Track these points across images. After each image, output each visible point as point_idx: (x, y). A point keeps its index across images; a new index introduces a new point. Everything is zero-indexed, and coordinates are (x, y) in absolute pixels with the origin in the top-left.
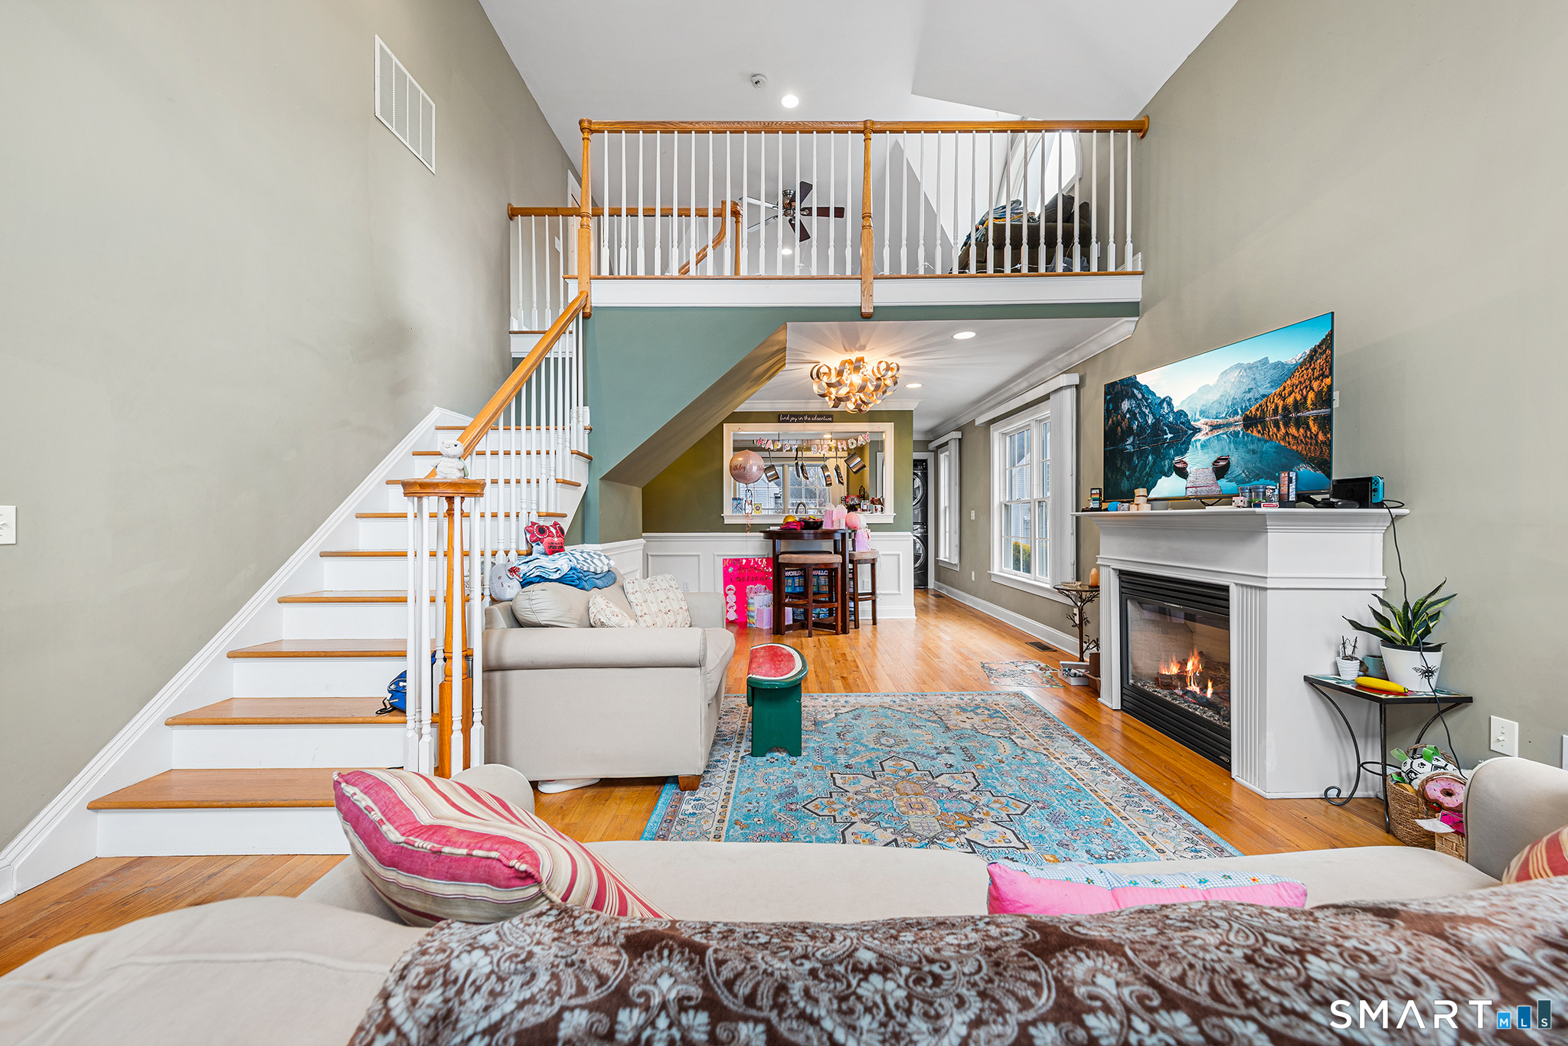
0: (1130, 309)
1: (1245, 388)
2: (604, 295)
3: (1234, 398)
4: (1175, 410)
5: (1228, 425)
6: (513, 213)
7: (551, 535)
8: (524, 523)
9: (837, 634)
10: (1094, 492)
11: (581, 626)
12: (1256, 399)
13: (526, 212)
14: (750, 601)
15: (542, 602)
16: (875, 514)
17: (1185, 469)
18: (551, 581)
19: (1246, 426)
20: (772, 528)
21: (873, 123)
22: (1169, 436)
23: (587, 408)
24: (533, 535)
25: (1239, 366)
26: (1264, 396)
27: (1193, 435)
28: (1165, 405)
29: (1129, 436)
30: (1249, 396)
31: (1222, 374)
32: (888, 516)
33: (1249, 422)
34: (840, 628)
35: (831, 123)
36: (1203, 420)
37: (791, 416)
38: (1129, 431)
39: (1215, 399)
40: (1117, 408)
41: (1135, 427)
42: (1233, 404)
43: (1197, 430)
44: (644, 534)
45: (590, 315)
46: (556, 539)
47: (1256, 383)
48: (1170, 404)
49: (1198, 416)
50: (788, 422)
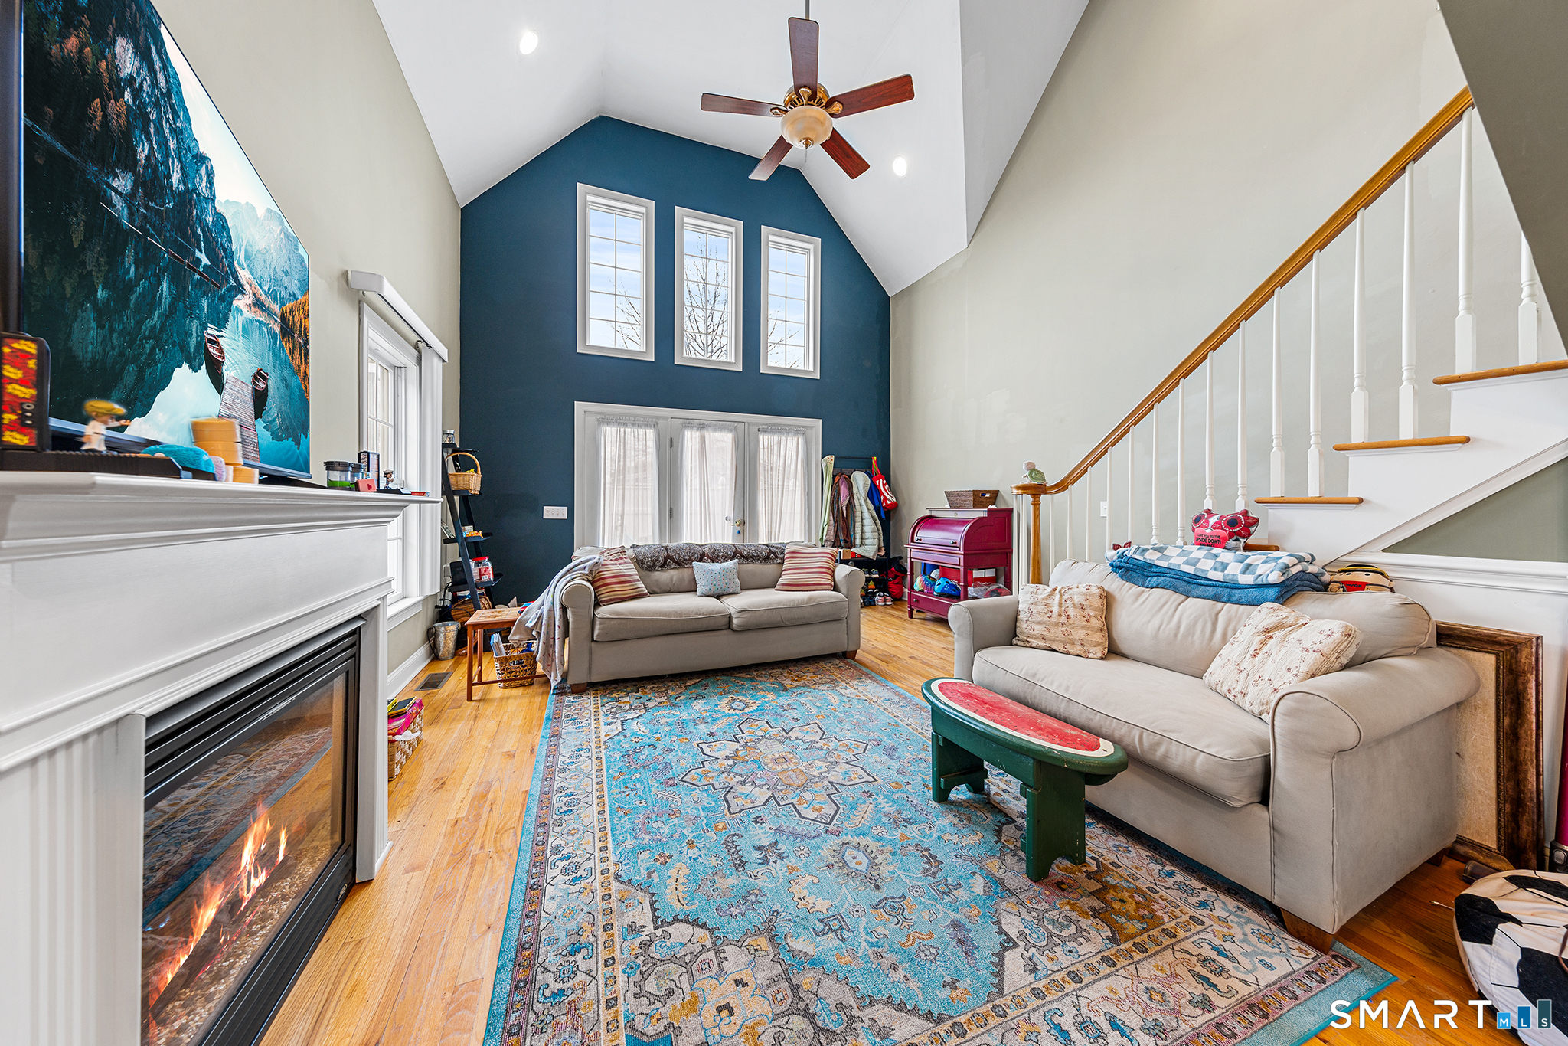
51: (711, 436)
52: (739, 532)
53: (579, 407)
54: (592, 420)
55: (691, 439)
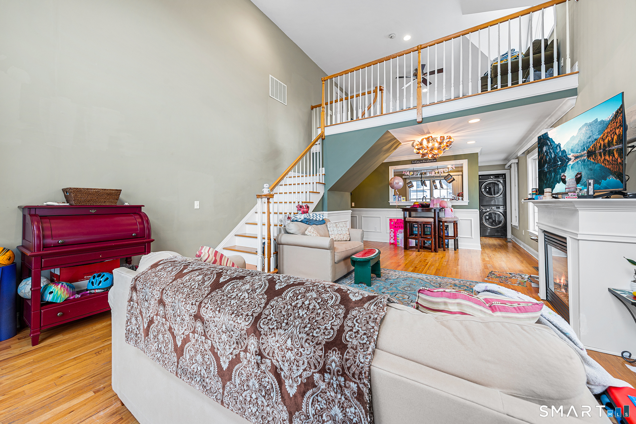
0: (573, 92)
1: (588, 136)
2: (329, 131)
3: (584, 142)
4: (562, 150)
5: (581, 156)
6: (312, 108)
7: (304, 208)
8: (297, 204)
9: (432, 252)
10: (533, 190)
11: (302, 235)
12: (592, 141)
13: (316, 107)
14: (398, 236)
15: (292, 227)
16: (458, 201)
17: (565, 179)
18: (298, 221)
19: (588, 156)
20: (407, 207)
21: (421, 45)
22: (560, 163)
23: (324, 168)
24: (298, 208)
25: (586, 124)
26: (596, 139)
27: (568, 162)
28: (558, 148)
29: (546, 164)
30: (590, 140)
31: (579, 129)
32: (466, 202)
33: (590, 154)
34: (433, 250)
35: (404, 51)
36: (572, 154)
37: (417, 161)
38: (546, 162)
39: (576, 143)
40: (542, 150)
41: (548, 159)
42: (583, 145)
43: (569, 160)
44: (351, 209)
45: (324, 139)
46: (305, 210)
47: (592, 133)
48: (560, 147)
49: (570, 153)
50: (416, 163)
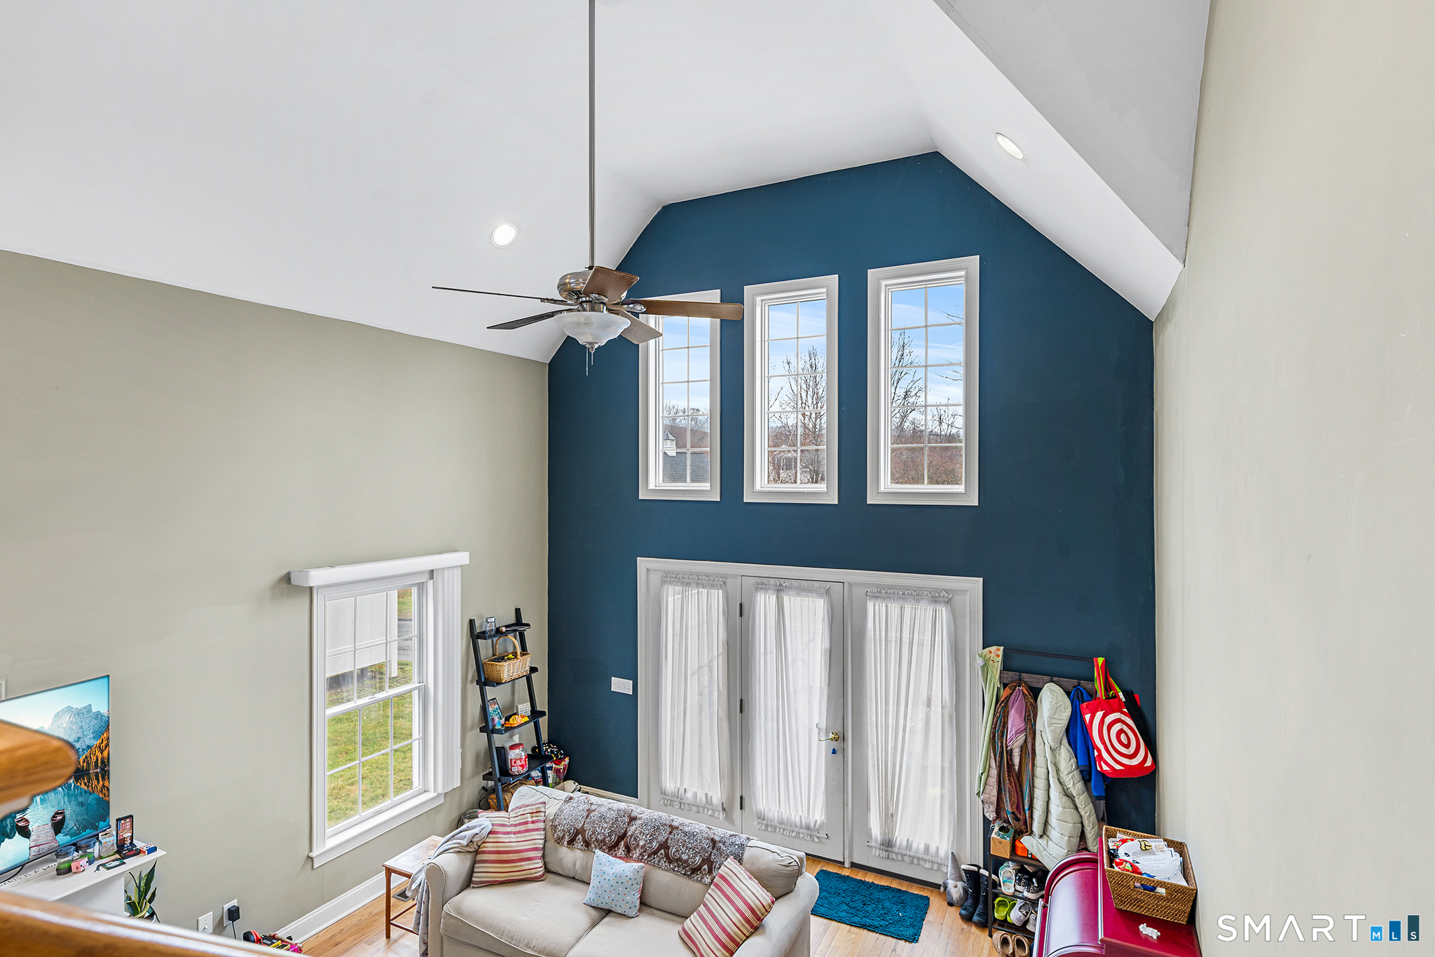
1: (75, 734)
12: (84, 750)
17: (27, 827)
19: (77, 779)
25: (70, 710)
26: (89, 747)
30: (79, 745)
33: (79, 774)
47: (83, 732)
51: (789, 601)
52: (834, 752)
53: (643, 563)
54: (655, 578)
55: (764, 604)
